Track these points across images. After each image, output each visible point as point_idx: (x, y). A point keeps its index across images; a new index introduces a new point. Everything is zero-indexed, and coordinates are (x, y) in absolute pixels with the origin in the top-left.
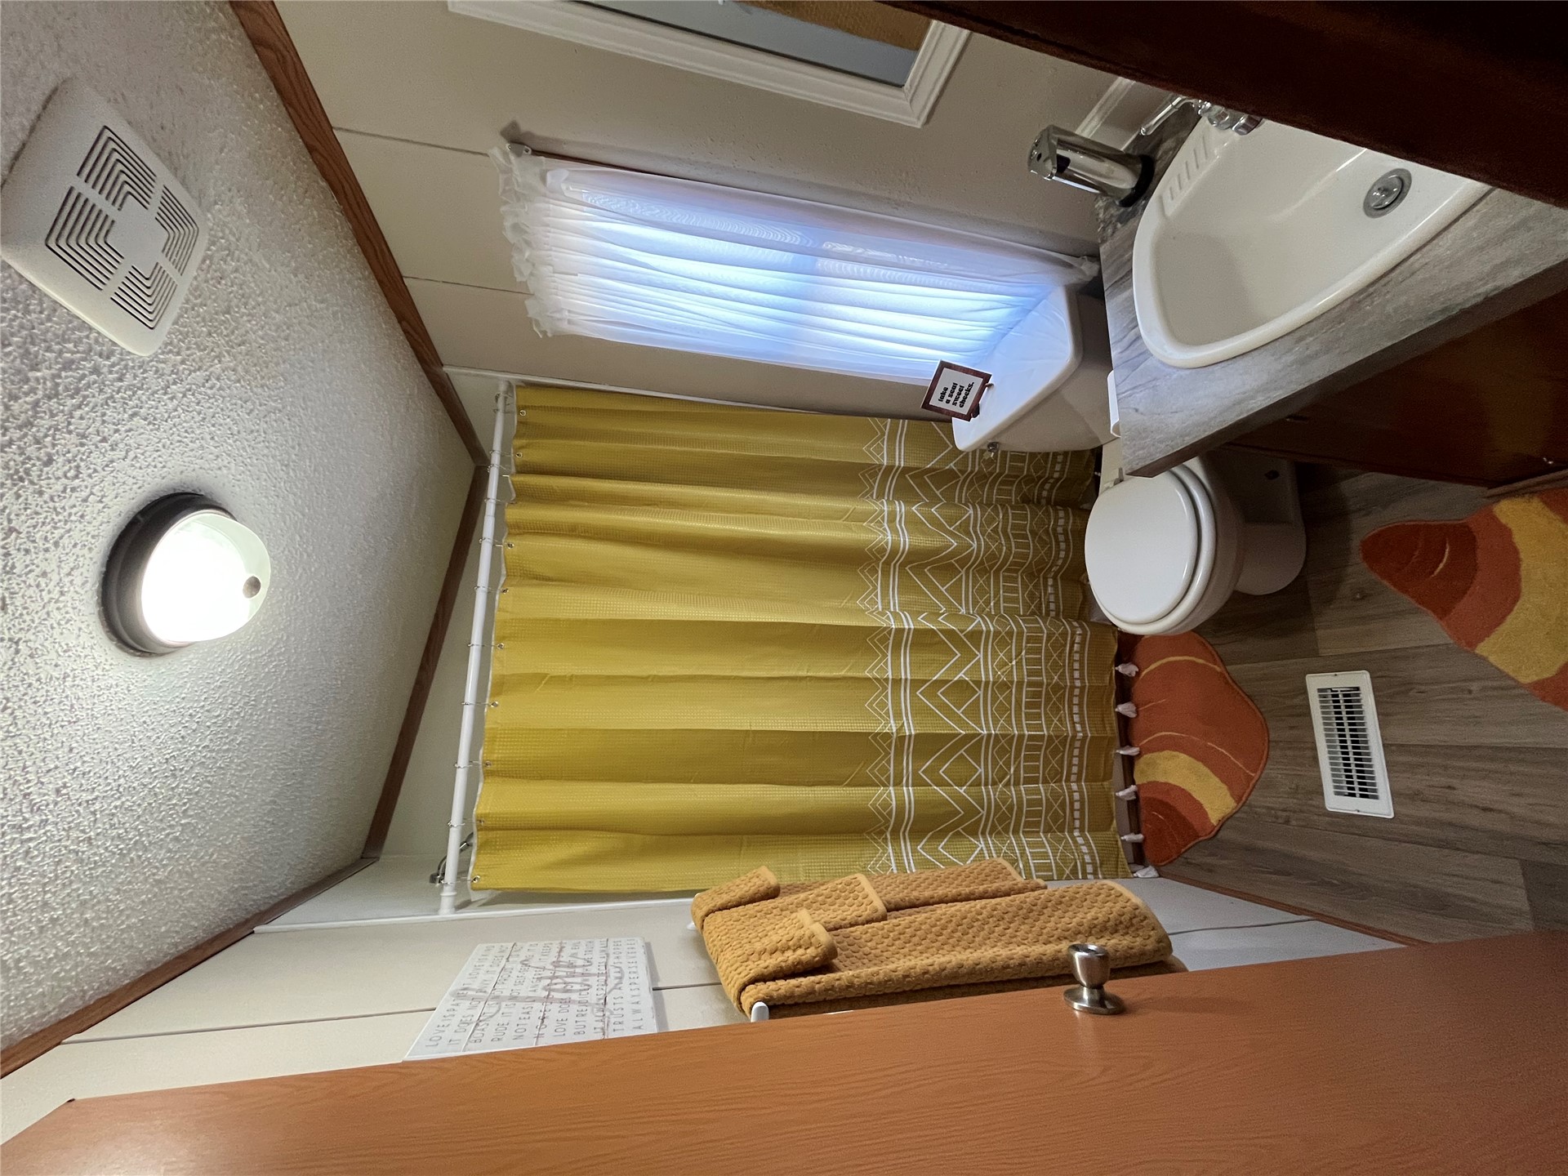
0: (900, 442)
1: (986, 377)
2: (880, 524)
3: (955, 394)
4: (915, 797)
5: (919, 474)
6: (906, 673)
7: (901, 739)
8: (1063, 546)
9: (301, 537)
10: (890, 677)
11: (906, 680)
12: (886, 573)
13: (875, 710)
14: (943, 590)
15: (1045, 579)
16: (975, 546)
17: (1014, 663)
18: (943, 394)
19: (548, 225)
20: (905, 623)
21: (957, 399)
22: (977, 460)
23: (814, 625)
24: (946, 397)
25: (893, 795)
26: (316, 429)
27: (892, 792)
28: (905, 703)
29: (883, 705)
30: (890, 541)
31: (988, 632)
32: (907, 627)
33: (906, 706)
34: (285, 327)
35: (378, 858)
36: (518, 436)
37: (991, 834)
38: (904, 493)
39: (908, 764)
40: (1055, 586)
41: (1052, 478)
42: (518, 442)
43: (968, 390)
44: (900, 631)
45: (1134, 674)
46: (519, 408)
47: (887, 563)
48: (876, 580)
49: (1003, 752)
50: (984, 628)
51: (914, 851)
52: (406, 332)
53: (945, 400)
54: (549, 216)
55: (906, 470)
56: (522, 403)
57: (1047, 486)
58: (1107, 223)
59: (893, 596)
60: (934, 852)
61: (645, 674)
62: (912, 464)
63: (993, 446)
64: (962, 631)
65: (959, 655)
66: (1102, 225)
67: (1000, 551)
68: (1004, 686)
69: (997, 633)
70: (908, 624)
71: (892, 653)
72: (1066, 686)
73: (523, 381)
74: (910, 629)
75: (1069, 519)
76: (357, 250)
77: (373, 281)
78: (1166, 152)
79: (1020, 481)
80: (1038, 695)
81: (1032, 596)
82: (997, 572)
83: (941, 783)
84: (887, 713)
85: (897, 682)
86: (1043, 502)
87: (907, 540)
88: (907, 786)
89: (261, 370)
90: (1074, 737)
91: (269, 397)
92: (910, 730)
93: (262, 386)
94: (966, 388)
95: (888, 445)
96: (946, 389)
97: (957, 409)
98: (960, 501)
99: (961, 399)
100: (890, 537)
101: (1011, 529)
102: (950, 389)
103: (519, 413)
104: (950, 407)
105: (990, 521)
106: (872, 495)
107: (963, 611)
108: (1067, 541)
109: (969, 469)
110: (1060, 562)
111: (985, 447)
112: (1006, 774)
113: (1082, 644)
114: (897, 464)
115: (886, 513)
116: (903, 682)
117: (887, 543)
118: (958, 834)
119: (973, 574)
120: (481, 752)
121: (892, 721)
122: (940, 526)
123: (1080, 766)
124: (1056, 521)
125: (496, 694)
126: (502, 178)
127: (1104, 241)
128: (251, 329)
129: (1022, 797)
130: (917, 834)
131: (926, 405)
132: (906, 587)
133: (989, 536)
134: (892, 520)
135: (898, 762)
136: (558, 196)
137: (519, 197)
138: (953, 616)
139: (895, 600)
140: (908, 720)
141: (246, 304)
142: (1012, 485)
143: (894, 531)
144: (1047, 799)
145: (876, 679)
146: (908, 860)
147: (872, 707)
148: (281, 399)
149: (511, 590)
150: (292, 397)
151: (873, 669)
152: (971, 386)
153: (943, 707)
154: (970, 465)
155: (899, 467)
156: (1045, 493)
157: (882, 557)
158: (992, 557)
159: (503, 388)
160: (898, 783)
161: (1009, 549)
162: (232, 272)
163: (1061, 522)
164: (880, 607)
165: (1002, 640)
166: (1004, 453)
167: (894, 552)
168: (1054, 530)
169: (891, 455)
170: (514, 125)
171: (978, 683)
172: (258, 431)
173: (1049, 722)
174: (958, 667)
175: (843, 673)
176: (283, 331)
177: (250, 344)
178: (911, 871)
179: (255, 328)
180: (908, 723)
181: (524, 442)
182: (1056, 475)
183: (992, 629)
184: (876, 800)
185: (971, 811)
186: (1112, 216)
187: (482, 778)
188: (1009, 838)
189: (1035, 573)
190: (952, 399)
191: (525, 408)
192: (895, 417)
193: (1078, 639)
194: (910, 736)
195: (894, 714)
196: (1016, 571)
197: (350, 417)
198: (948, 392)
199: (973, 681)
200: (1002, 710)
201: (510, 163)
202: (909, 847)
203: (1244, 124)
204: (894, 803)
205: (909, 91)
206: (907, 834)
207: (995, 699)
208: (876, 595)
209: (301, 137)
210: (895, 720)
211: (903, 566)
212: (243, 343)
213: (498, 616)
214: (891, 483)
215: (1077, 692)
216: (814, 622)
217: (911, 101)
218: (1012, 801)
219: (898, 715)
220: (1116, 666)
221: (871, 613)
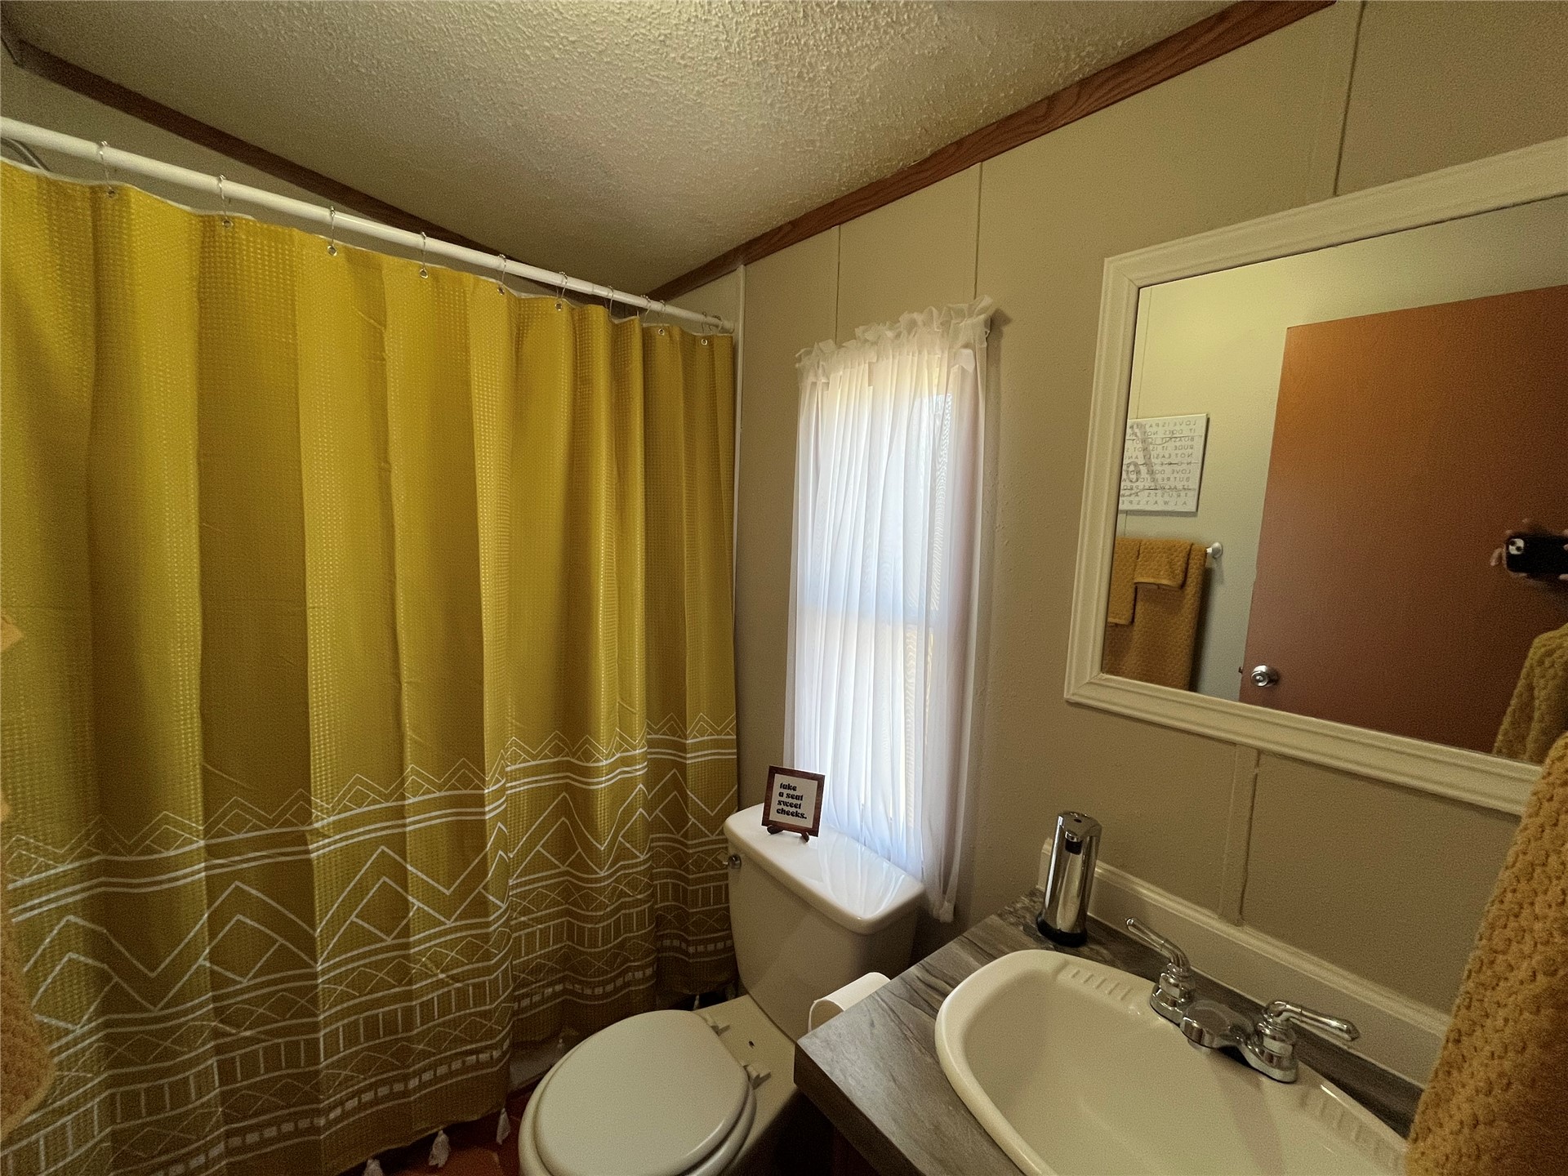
0: (714, 754)
1: (815, 832)
2: (619, 748)
3: (790, 800)
4: (185, 886)
5: (678, 785)
6: (413, 824)
7: (301, 839)
8: (610, 988)
9: (573, 42)
10: (407, 802)
11: (404, 826)
12: (557, 768)
13: (349, 790)
14: (538, 847)
15: (561, 981)
16: (602, 874)
17: (442, 976)
18: (789, 787)
19: (920, 353)
20: (491, 807)
21: (786, 804)
22: (701, 849)
23: (481, 683)
24: (786, 792)
25: (187, 849)
26: (699, 94)
27: (194, 846)
28: (364, 833)
29: (359, 800)
30: (601, 764)
31: (488, 925)
32: (487, 809)
33: (359, 834)
34: (811, 75)
35: (20, 64)
36: (683, 333)
37: (107, 1037)
38: (656, 769)
39: (254, 859)
40: (555, 995)
41: (688, 946)
42: (676, 332)
43: (797, 815)
44: (480, 801)
45: (432, 1163)
46: (710, 339)
47: (570, 767)
48: (546, 757)
49: (283, 1006)
50: (492, 918)
51: (63, 911)
52: (780, 228)
53: (782, 790)
54: (929, 354)
55: (682, 768)
56: (716, 341)
57: (676, 943)
58: (1014, 913)
59: (524, 784)
60: (62, 944)
61: (392, 458)
62: (690, 773)
63: (735, 859)
64: (485, 888)
65: (448, 893)
66: (1012, 910)
67: (596, 909)
68: (402, 973)
69: (486, 938)
70: (491, 811)
71: (445, 797)
72: (409, 1067)
73: (737, 342)
74: (484, 814)
75: (643, 984)
76: (866, 180)
77: (834, 196)
78: (1098, 953)
79: (681, 908)
80: (391, 1029)
81: (539, 968)
82: (568, 913)
83: (214, 925)
84: (346, 809)
85: (400, 813)
86: (659, 944)
87: (602, 784)
88: (207, 869)
89: (774, 34)
90: (318, 1113)
91: (744, 36)
92: (318, 849)
93: (757, 31)
94: (799, 811)
95: (708, 741)
96: (794, 789)
97: (774, 806)
98: (652, 841)
99: (786, 809)
100: (604, 763)
101: (625, 914)
102: (796, 793)
103: (705, 338)
104: (775, 798)
105: (633, 885)
106: (649, 734)
107: (511, 882)
108: (616, 990)
109: (689, 843)
110: (588, 992)
111: (732, 852)
112: (238, 1026)
113: (478, 1065)
114: (689, 755)
115: (633, 753)
116: (400, 822)
117: (598, 760)
118: (104, 977)
119: (563, 882)
120: (250, 217)
121: (332, 819)
122: (623, 823)
123: (264, 1142)
124: (638, 968)
125: (350, 257)
126: (964, 306)
127: (1000, 916)
128: (818, 30)
129: (190, 1068)
130: (102, 908)
131: (774, 771)
132: (537, 798)
133: (615, 888)
134: (625, 762)
135: (254, 843)
136: (953, 358)
137: (945, 325)
138: (506, 870)
139: (521, 786)
140: (335, 842)
141: (843, 29)
142: (674, 900)
143: (612, 768)
144: (187, 1114)
145: (403, 782)
146: (40, 905)
147: (354, 784)
148: (739, 53)
149: (503, 299)
150: (740, 69)
151: (418, 774)
152: (802, 816)
153: (361, 889)
154: (694, 842)
155: (685, 758)
156: (667, 943)
157: (579, 759)
158: (588, 899)
159: (728, 324)
160: (211, 851)
161: (601, 919)
162: (875, 21)
163: (639, 975)
164: (508, 769)
165: (476, 948)
166: (725, 877)
167: (587, 772)
168: (629, 969)
169: (698, 747)
170: (1007, 320)
171: (406, 932)
172: (709, 12)
173: (342, 1064)
174: (430, 898)
175: (409, 733)
176: (808, 73)
177: (804, 26)
178: (13, 915)
179: (817, 36)
180: (330, 844)
181: (677, 337)
182: (691, 950)
183: (492, 928)
184: (176, 824)
185: (155, 991)
186: (1024, 917)
187: (203, 213)
188: (98, 1074)
189: (569, 964)
190: (784, 799)
191: (711, 344)
192: (739, 744)
193: (483, 1057)
194: (308, 852)
195: (345, 819)
196: (570, 938)
197: (707, 143)
198: (791, 792)
199: (407, 925)
200: (360, 982)
201: (978, 315)
202: (70, 900)
203: (1193, 1028)
204: (172, 853)
205: (1100, 679)
206: (103, 889)
207: (378, 965)
208: (525, 761)
209: (969, 135)
210: (334, 822)
211: (568, 788)
212: (805, 16)
213: (468, 278)
214: (666, 754)
215: (398, 1087)
216: (486, 682)
217: (1091, 683)
218: (184, 1053)
219: (340, 826)
220: (445, 1131)
221: (502, 758)
